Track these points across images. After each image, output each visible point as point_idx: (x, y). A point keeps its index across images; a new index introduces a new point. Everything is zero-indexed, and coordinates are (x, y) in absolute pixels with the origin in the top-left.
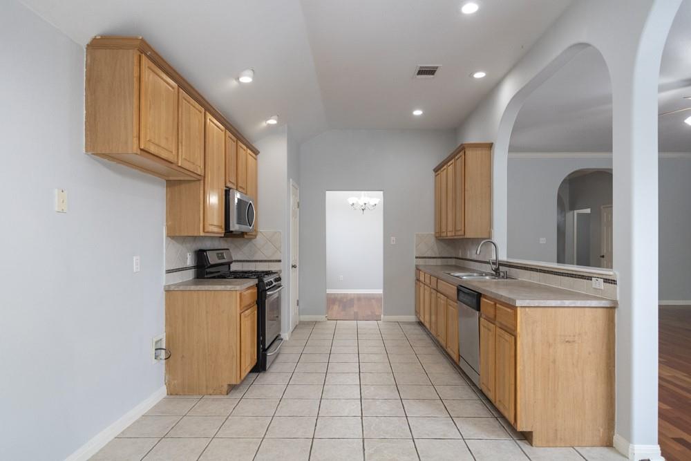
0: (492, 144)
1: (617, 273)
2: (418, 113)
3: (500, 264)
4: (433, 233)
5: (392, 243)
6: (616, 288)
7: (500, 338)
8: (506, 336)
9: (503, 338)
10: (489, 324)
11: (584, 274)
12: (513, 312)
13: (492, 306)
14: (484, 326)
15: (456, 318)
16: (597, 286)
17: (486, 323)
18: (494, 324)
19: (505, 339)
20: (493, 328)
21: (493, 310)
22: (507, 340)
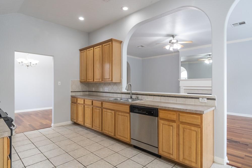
0: (122, 41)
1: (215, 96)
2: (81, 19)
3: (132, 94)
4: (79, 80)
5: (59, 85)
6: (215, 102)
7: (185, 129)
8: (193, 128)
9: (189, 129)
10: (170, 123)
11: (193, 97)
12: (199, 117)
13: (174, 114)
14: (164, 124)
15: (128, 121)
16: (203, 101)
17: (166, 123)
18: (175, 123)
19: (191, 130)
20: (175, 125)
21: (175, 116)
22: (193, 130)
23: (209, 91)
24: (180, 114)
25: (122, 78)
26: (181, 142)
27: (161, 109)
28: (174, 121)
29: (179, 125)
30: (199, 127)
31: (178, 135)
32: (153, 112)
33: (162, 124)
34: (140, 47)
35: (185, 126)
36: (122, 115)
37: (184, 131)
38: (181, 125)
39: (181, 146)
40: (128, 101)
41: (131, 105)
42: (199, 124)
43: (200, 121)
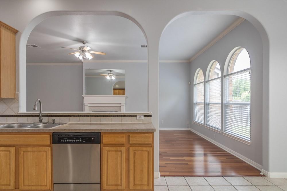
0: (18, 31)
1: (151, 112)
6: (151, 118)
7: (136, 152)
8: (145, 149)
9: (140, 151)
10: (118, 147)
11: (130, 115)
12: (151, 135)
13: (123, 137)
14: (109, 151)
15: (48, 158)
16: (140, 119)
17: (113, 149)
18: (124, 146)
19: (143, 151)
20: (124, 149)
21: (124, 138)
22: (145, 151)
23: (114, 107)
24: (130, 135)
25: (18, 91)
26: (132, 167)
27: (105, 133)
28: (122, 145)
29: (129, 149)
30: (150, 146)
31: (128, 160)
32: (94, 138)
33: (107, 151)
34: (31, 46)
35: (137, 148)
36: (34, 151)
37: (135, 154)
38: (131, 148)
39: (132, 172)
40: (38, 127)
41: (54, 132)
42: (151, 143)
43: (151, 140)
